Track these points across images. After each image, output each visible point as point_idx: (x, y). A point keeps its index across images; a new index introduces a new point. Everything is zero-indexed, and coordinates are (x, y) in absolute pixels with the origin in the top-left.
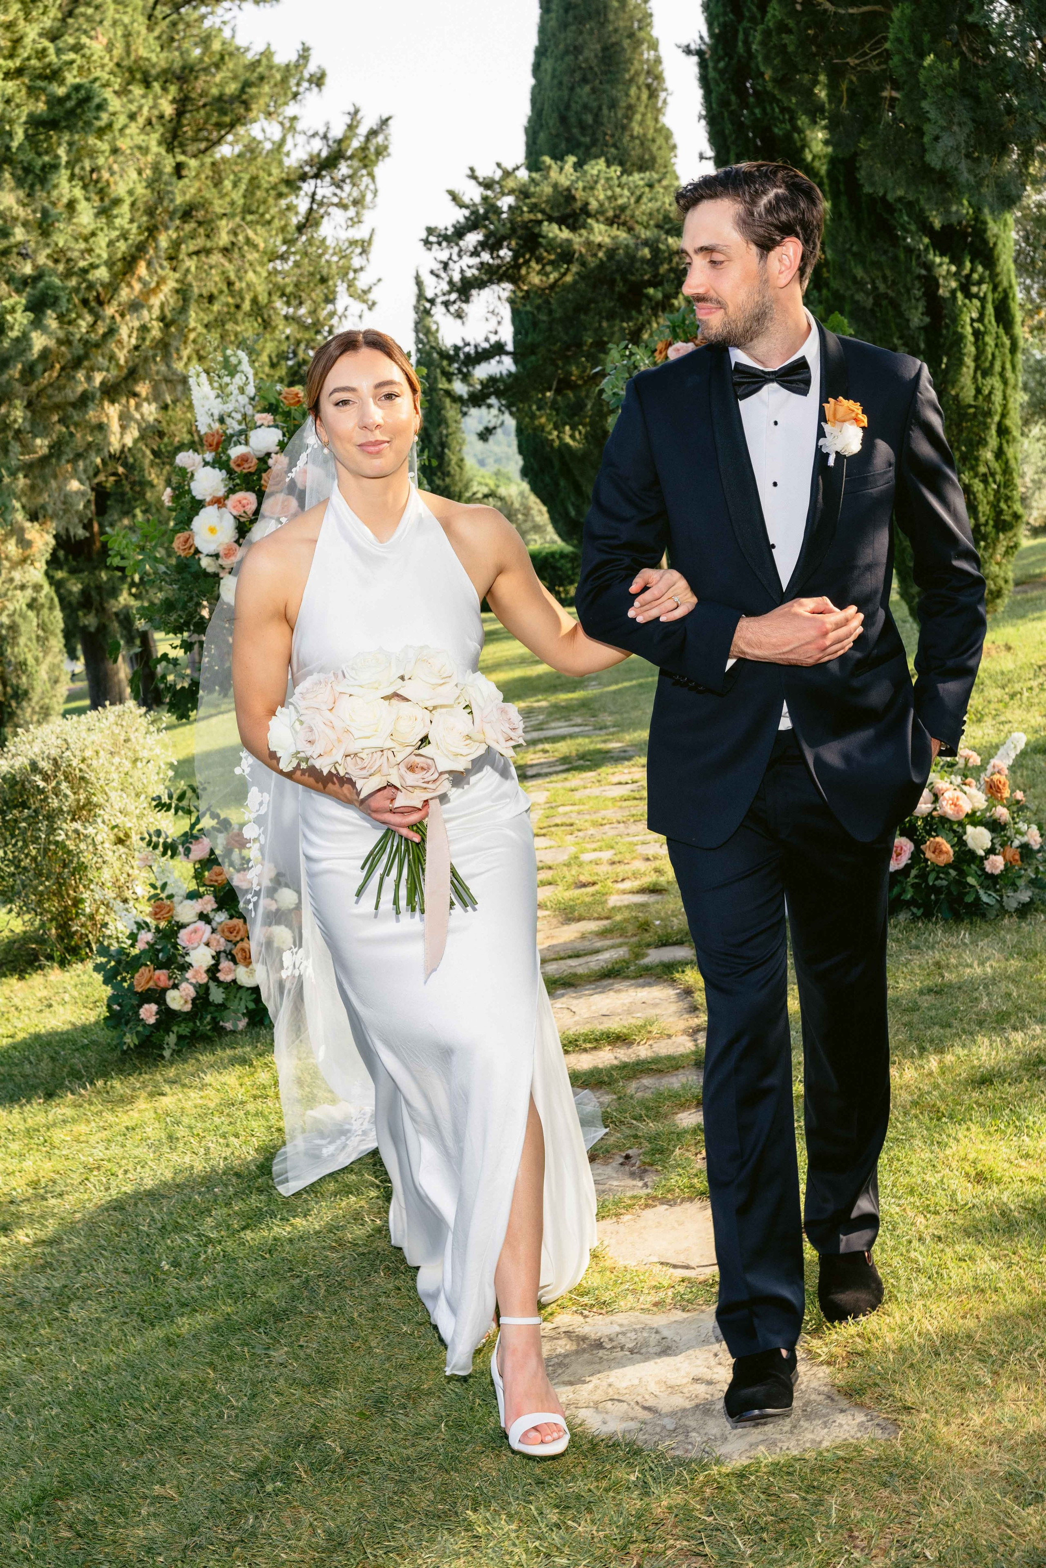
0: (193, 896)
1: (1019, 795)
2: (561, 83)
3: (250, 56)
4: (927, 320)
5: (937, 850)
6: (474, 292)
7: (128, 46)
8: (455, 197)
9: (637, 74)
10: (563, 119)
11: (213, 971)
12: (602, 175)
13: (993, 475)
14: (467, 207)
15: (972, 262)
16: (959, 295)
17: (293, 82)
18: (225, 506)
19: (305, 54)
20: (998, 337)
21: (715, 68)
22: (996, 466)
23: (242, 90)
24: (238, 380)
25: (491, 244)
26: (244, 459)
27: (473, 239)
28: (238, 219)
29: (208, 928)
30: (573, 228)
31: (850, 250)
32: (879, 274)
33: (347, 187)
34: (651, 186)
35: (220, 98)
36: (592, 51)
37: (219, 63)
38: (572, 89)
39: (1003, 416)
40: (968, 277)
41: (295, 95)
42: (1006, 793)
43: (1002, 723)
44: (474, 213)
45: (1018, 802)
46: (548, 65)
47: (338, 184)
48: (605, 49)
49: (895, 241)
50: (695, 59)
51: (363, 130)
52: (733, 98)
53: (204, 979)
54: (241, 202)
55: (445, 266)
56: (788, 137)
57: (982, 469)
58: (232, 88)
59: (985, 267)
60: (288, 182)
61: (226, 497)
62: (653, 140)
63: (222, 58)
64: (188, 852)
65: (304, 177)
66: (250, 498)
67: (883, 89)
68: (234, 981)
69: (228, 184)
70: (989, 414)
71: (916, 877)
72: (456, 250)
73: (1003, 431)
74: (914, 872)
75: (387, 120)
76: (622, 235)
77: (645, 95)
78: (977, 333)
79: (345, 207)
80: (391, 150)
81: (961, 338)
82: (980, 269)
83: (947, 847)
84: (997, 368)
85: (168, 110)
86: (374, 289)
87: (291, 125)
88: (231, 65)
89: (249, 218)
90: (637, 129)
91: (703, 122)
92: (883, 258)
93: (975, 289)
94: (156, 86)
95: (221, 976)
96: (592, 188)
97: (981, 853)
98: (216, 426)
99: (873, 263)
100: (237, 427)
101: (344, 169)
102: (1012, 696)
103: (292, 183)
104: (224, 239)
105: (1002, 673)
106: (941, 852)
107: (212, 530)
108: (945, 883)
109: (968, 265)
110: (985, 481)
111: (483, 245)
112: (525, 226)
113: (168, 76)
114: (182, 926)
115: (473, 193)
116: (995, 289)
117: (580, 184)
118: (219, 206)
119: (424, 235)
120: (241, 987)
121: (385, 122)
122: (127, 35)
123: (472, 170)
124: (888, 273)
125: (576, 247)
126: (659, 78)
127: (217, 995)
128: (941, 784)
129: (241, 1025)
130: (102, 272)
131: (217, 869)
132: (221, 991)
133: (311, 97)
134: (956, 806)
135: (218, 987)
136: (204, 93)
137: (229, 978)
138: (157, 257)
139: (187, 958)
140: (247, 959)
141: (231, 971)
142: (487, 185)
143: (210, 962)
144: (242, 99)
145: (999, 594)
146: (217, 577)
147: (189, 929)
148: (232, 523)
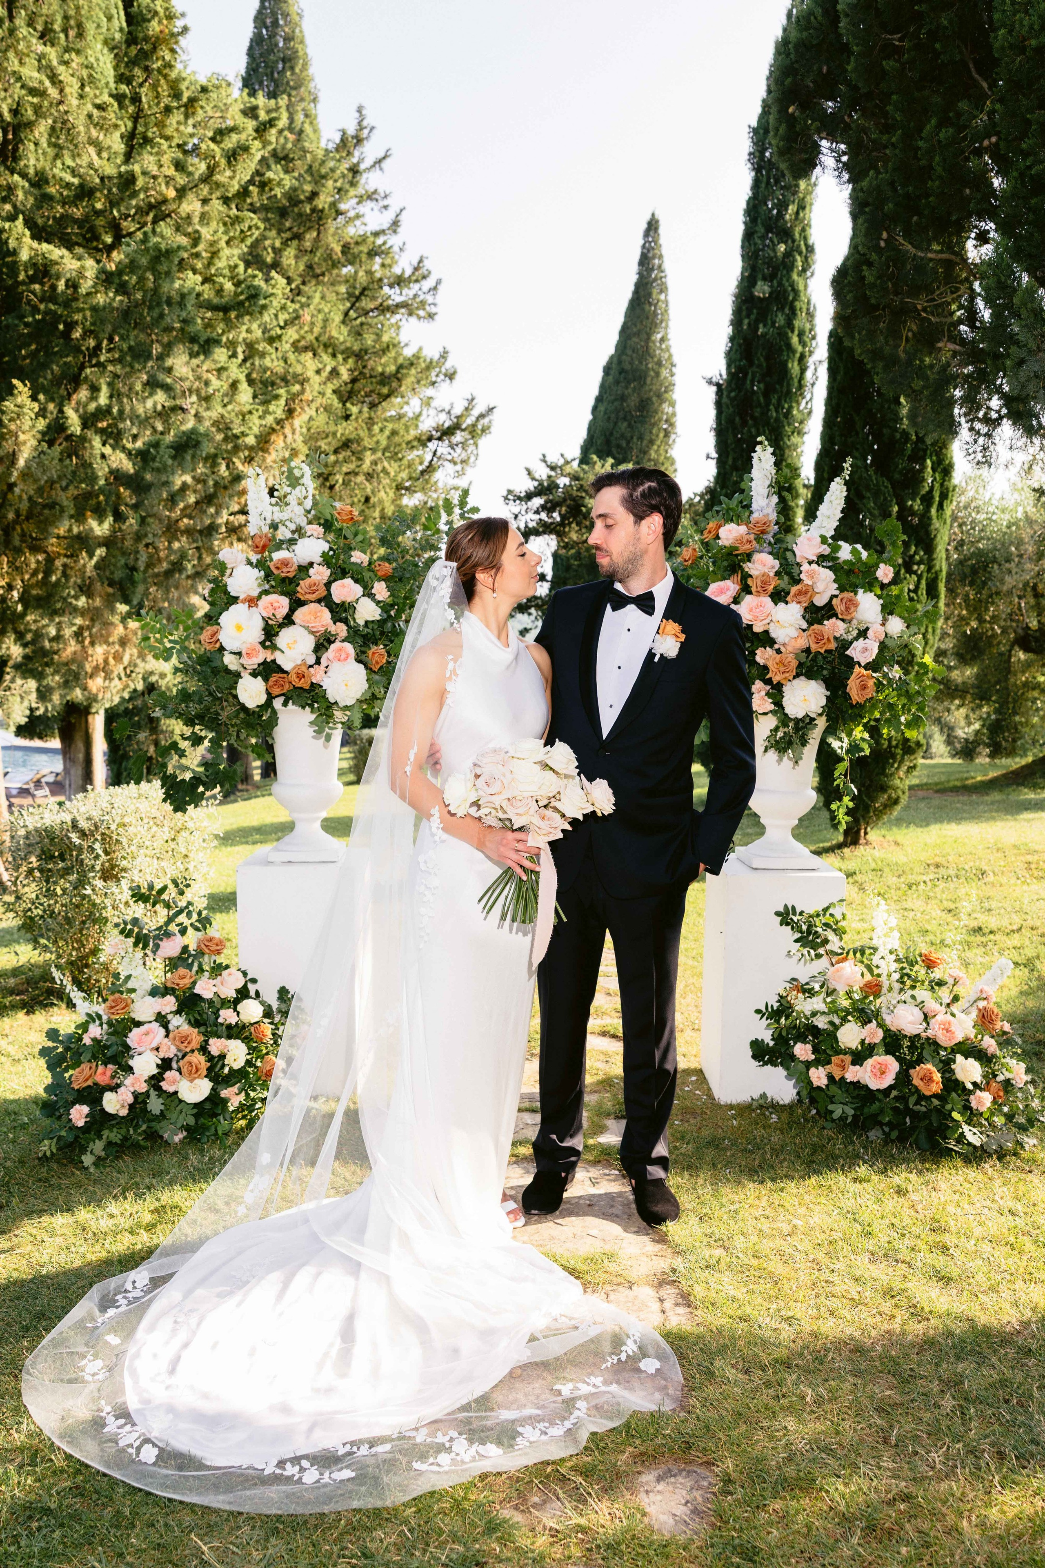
0: (155, 992)
1: (1008, 1027)
2: (609, 419)
3: (408, 352)
5: (927, 1079)
6: (532, 537)
7: (324, 327)
8: (530, 473)
9: (659, 420)
10: (608, 439)
11: (155, 1081)
14: (537, 480)
17: (433, 374)
18: (257, 605)
19: (444, 355)
21: (728, 396)
23: (398, 371)
24: (299, 492)
25: (548, 508)
26: (285, 563)
27: (538, 502)
28: (379, 454)
29: (162, 1031)
33: (459, 450)
35: (382, 374)
36: (633, 401)
37: (385, 350)
38: (616, 423)
44: (541, 484)
45: (1005, 1033)
46: (602, 408)
47: (453, 447)
48: (641, 401)
51: (476, 412)
52: (737, 419)
53: (143, 1087)
54: (384, 443)
58: (393, 368)
60: (419, 439)
61: (259, 598)
63: (388, 347)
64: (157, 947)
65: (430, 439)
66: (282, 603)
67: (940, 340)
68: (176, 1093)
69: (376, 428)
71: (896, 1099)
72: (525, 507)
75: (493, 408)
77: (662, 435)
79: (455, 463)
80: (492, 429)
83: (938, 1077)
85: (345, 375)
87: (427, 402)
88: (393, 354)
89: (387, 454)
90: (653, 455)
91: (713, 433)
94: (340, 357)
95: (165, 1086)
97: (970, 1086)
98: (266, 529)
100: (289, 535)
101: (458, 437)
103: (424, 441)
104: (366, 466)
105: (896, 864)
106: (931, 1080)
107: (239, 628)
108: (924, 1110)
111: (544, 507)
112: (573, 499)
113: (348, 353)
114: (138, 1024)
115: (542, 473)
118: (367, 442)
119: (505, 493)
120: (181, 1101)
121: (491, 410)
122: (326, 321)
123: (544, 456)
126: (672, 425)
127: (155, 1105)
128: (932, 1005)
129: (177, 1139)
130: (251, 440)
131: (182, 971)
132: (161, 1101)
133: (445, 386)
134: (948, 1031)
135: (159, 1096)
136: (372, 369)
137: (171, 1089)
138: (293, 433)
139: (131, 1063)
140: (192, 1074)
141: (174, 1082)
142: (553, 468)
143: (155, 1071)
144: (397, 376)
145: (896, 802)
146: (238, 675)
147: (142, 1029)
148: (260, 624)
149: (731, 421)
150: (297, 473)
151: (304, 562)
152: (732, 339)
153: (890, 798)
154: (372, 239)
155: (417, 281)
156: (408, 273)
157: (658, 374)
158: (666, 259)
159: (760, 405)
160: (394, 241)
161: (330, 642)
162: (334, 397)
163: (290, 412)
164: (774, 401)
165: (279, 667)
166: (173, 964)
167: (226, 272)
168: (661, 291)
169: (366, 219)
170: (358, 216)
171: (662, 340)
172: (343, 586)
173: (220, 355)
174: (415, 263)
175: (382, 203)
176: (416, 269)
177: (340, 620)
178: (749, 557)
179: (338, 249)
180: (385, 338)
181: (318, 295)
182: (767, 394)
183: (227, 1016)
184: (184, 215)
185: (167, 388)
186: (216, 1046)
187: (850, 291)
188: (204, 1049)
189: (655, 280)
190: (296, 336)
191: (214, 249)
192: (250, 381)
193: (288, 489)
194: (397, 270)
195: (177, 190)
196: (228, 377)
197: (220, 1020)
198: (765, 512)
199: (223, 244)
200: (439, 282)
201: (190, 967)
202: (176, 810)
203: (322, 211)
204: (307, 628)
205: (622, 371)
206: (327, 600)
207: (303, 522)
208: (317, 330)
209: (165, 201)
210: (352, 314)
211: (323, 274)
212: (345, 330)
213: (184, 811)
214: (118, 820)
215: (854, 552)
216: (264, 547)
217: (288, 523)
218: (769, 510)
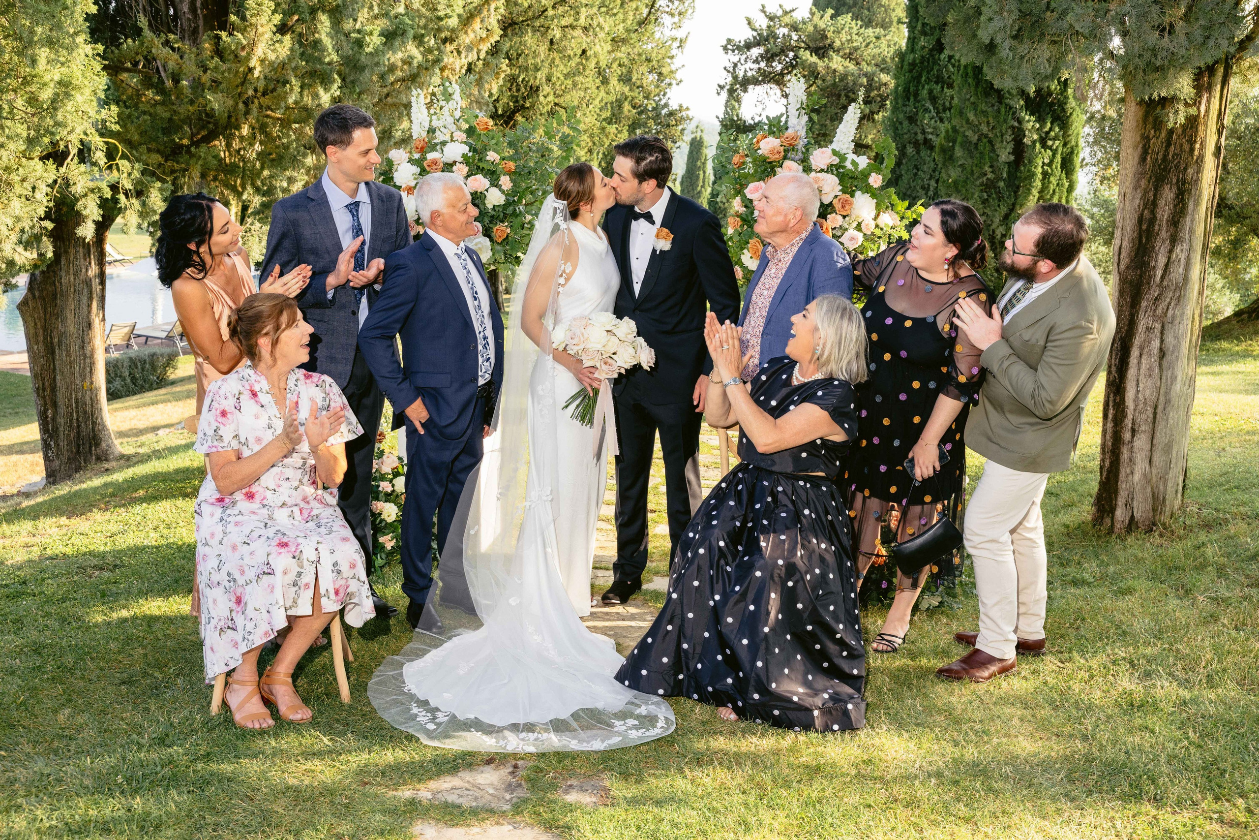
4: (1012, 158)
6: (751, 87)
8: (749, 22)
12: (847, 25)
14: (755, 30)
15: (1052, 123)
16: (1038, 145)
20: (1059, 179)
24: (451, 105)
25: (769, 57)
26: (435, 161)
30: (821, 57)
32: (985, 120)
34: (878, 38)
40: (1047, 133)
44: (760, 34)
49: (1001, 99)
55: (735, 65)
59: (1061, 129)
72: (744, 56)
76: (852, 67)
78: (1045, 174)
79: (672, 15)
81: (1033, 175)
82: (1057, 129)
92: (990, 110)
96: (839, 32)
98: (424, 134)
99: (983, 112)
100: (442, 139)
111: (762, 57)
115: (762, 23)
116: (1065, 145)
117: (832, 29)
119: (724, 43)
123: (763, 6)
124: (991, 120)
125: (820, 69)
130: (453, 22)
138: (489, 16)
142: (771, 19)
150: (450, 90)
151: (450, 161)
172: (475, 180)
183: (385, 486)
193: (443, 103)
198: (796, 128)
207: (453, 128)
215: (855, 162)
216: (422, 148)
217: (442, 129)
218: (800, 128)
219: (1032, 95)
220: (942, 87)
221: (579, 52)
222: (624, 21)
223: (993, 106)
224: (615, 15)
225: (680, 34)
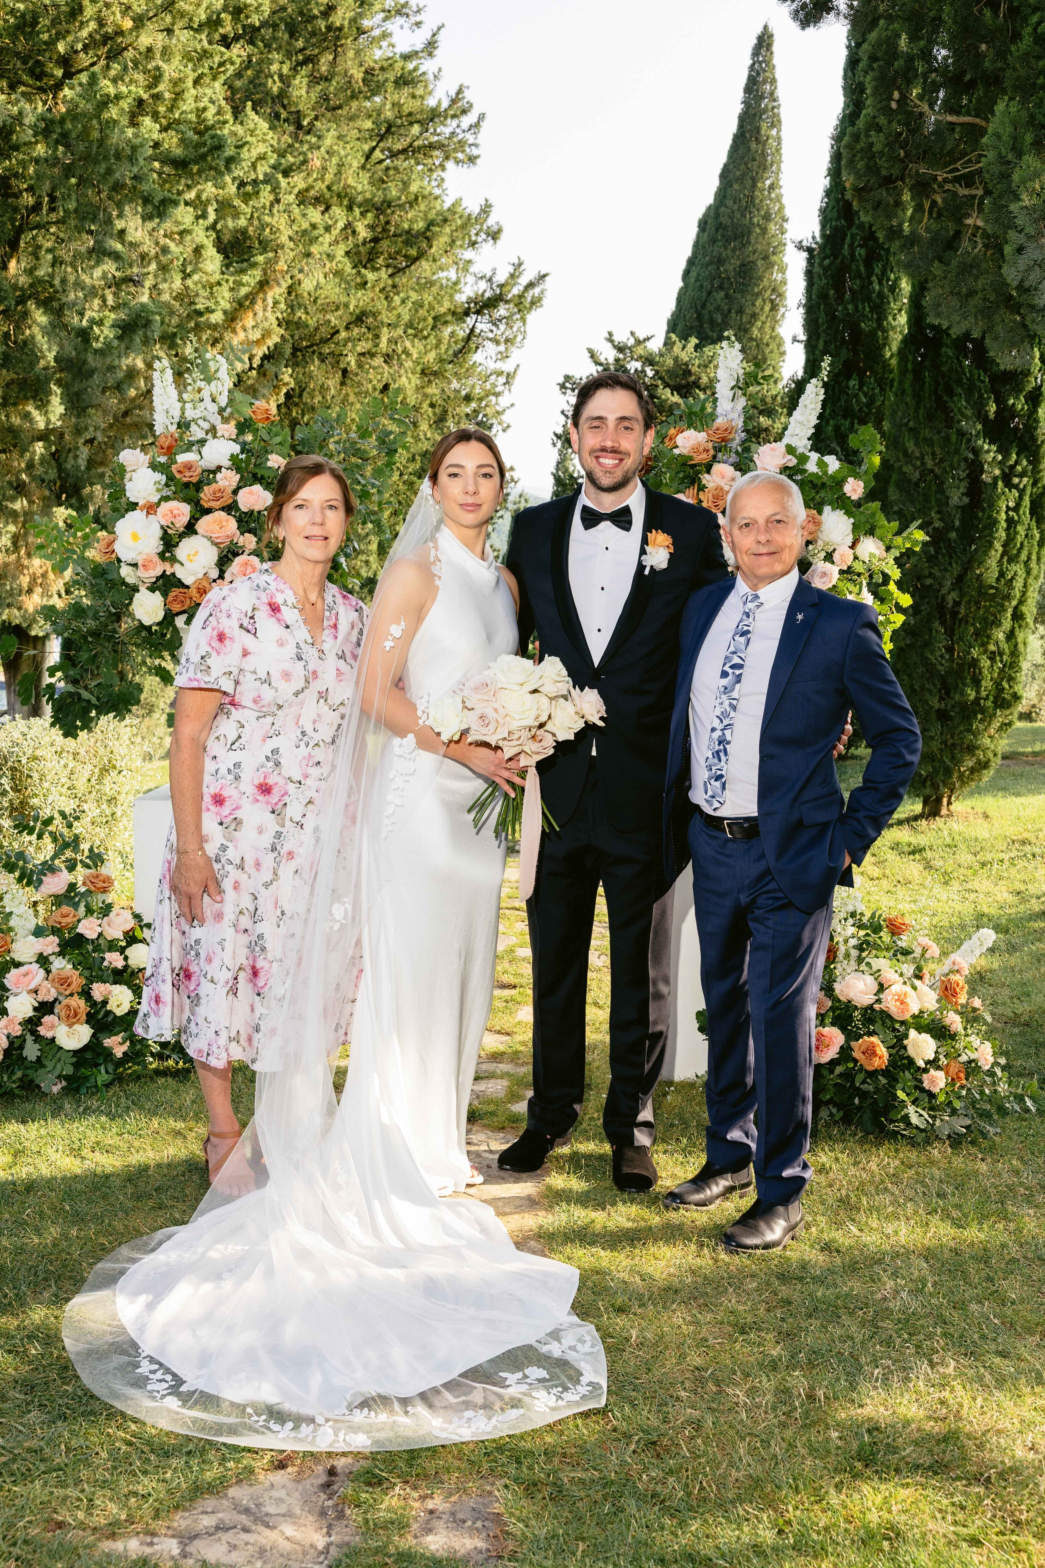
0: (38, 932)
1: (977, 1003)
2: (702, 286)
3: (442, 205)
4: (966, 500)
5: (870, 1052)
7: (339, 173)
8: (593, 355)
9: (765, 289)
10: (699, 317)
11: (31, 1024)
13: (1001, 654)
14: (601, 364)
15: (1018, 454)
16: (1000, 484)
17: (473, 232)
18: (156, 513)
19: (486, 209)
20: (1029, 529)
21: (821, 265)
22: (1005, 646)
23: (428, 229)
24: (213, 387)
26: (189, 466)
28: (400, 331)
29: (42, 972)
31: (906, 424)
32: (929, 450)
33: (502, 327)
35: (408, 232)
36: (732, 265)
37: (413, 202)
38: (709, 293)
39: (1021, 602)
40: (1012, 467)
41: (473, 244)
42: (962, 999)
43: (968, 891)
45: (975, 1010)
47: (495, 323)
48: (743, 265)
49: (950, 422)
50: (805, 255)
51: (524, 280)
52: (832, 292)
53: (17, 1031)
54: (407, 318)
56: (873, 334)
57: (992, 647)
58: (420, 225)
59: (1029, 462)
60: (455, 314)
61: (158, 504)
62: (767, 345)
63: (416, 199)
64: (40, 882)
65: (467, 313)
66: (182, 511)
67: (968, 216)
68: (53, 1039)
70: (1008, 597)
71: (841, 1075)
73: (1018, 616)
74: (839, 1069)
75: (544, 276)
77: (767, 308)
78: (1010, 522)
79: (497, 343)
80: (544, 302)
81: (995, 522)
82: (1025, 463)
83: (882, 1051)
84: (1023, 556)
85: (363, 233)
86: (507, 412)
87: (465, 267)
88: (423, 207)
89: (410, 331)
90: (755, 332)
91: (802, 310)
92: (936, 437)
93: (1016, 480)
94: (357, 211)
95: (42, 1031)
96: (706, 366)
97: (921, 1064)
98: (173, 428)
99: (925, 439)
100: (200, 435)
101: (502, 311)
102: (983, 865)
103: (458, 315)
104: (384, 345)
105: (976, 840)
106: (874, 1054)
107: (135, 537)
108: (871, 1088)
109: (1014, 456)
110: (992, 659)
113: (368, 206)
114: (17, 965)
115: (609, 355)
116: (1035, 484)
117: (697, 362)
118: (386, 316)
119: (561, 380)
120: (59, 1048)
121: (542, 277)
122: (341, 165)
123: (610, 334)
124: (937, 450)
127: (31, 1051)
128: (889, 974)
129: (55, 1089)
130: (217, 317)
131: (65, 909)
132: (37, 1046)
133: (487, 247)
134: (902, 1003)
135: (35, 1041)
136: (397, 226)
137: (49, 1035)
138: (265, 310)
139: (6, 1004)
140: (71, 1018)
141: (53, 1027)
142: (621, 349)
143: (30, 1013)
144: (427, 235)
145: (986, 765)
146: (135, 589)
147: (22, 970)
148: (159, 533)
149: (823, 296)
150: (212, 366)
151: (212, 467)
152: (828, 193)
153: (979, 762)
154: (400, 64)
155: (454, 116)
156: (445, 104)
157: (764, 231)
158: (779, 84)
159: (860, 276)
160: (428, 66)
161: (236, 554)
162: (346, 260)
163: (263, 285)
164: (877, 271)
165: (179, 581)
166: (59, 900)
167: (192, 117)
168: (773, 126)
169: (393, 40)
170: (385, 35)
171: (772, 187)
172: (251, 493)
173: (184, 215)
174: (453, 94)
175: (413, 19)
176: (454, 101)
177: (250, 532)
178: (708, 468)
179: (358, 75)
180: (414, 188)
181: (333, 133)
182: (869, 262)
183: (114, 960)
184: (143, 49)
185: (116, 256)
186: (98, 991)
187: (862, 159)
188: (86, 994)
189: (765, 111)
190: (302, 185)
191: (177, 89)
192: (222, 247)
193: (202, 384)
194: (432, 102)
195: (133, 19)
196: (192, 241)
197: (105, 964)
198: (730, 417)
199: (189, 83)
200: (482, 117)
201: (76, 906)
202: (66, 735)
203: (340, 29)
204: (210, 539)
205: (719, 227)
206: (231, 508)
207: (217, 420)
208: (329, 177)
209: (120, 33)
210: (378, 154)
211: (340, 107)
212: (365, 177)
213: (75, 737)
214: (29, 753)
215: (821, 464)
216: (170, 448)
217: (200, 422)
218: (735, 415)
219: (992, 416)
220: (852, 424)
221: (380, 386)
222: (437, 346)
223: (939, 432)
224: (426, 338)
225: (507, 366)
